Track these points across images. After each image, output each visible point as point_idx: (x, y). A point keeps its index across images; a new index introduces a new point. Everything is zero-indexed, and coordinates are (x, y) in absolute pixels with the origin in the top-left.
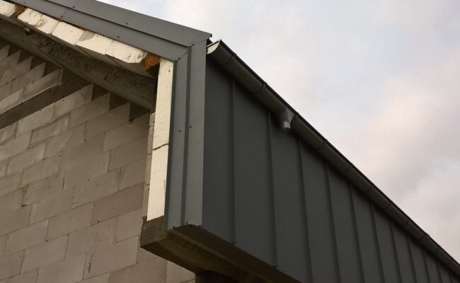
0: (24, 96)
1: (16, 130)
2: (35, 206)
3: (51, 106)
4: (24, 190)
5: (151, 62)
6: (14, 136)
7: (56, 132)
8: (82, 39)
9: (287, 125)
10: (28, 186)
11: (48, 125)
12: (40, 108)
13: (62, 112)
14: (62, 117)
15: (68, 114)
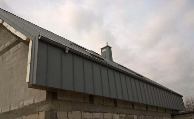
0: (11, 42)
1: (10, 52)
2: (14, 73)
3: (17, 45)
4: (12, 68)
5: (28, 41)
6: (9, 54)
7: (18, 53)
8: (15, 32)
9: (67, 52)
10: (13, 68)
11: (16, 51)
12: (14, 46)
13: (19, 47)
14: (19, 49)
15: (20, 48)
